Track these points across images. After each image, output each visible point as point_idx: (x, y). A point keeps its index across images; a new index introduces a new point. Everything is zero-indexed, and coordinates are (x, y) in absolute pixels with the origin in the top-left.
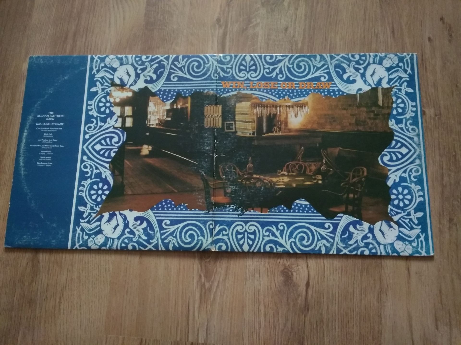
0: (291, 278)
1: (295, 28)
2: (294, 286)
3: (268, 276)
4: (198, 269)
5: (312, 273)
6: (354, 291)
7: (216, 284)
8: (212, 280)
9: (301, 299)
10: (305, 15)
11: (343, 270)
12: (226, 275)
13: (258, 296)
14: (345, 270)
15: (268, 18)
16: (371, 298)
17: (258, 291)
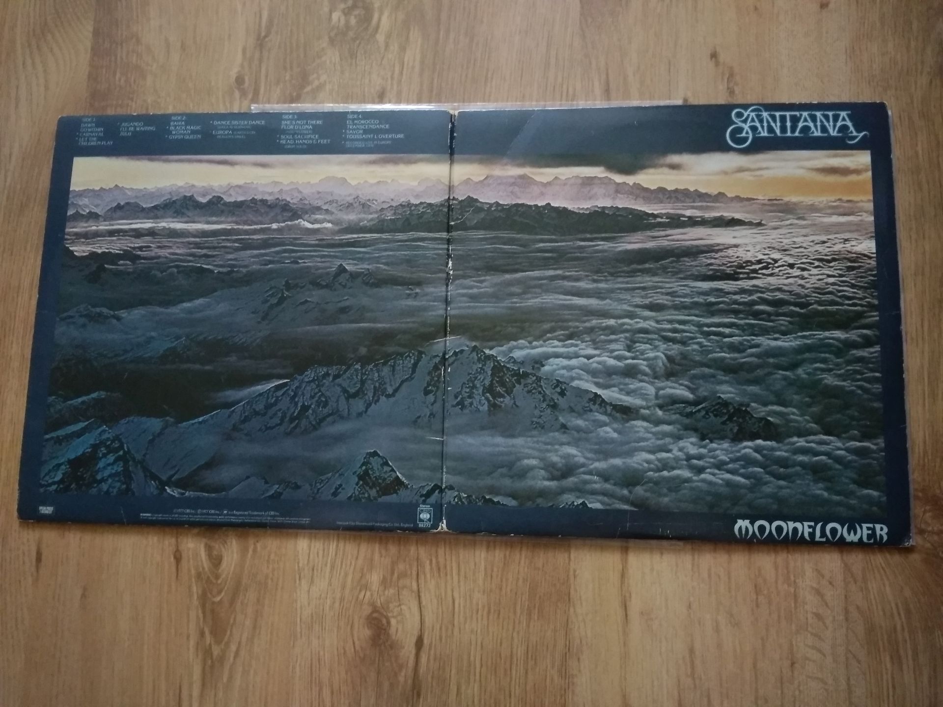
0: (385, 630)
2: (391, 647)
3: (339, 628)
4: (198, 616)
5: (429, 619)
6: (512, 652)
7: (233, 648)
8: (226, 639)
9: (406, 674)
10: (422, 63)
11: (492, 611)
12: (255, 628)
13: (319, 670)
14: (495, 611)
15: (342, 72)
16: (547, 667)
17: (319, 659)
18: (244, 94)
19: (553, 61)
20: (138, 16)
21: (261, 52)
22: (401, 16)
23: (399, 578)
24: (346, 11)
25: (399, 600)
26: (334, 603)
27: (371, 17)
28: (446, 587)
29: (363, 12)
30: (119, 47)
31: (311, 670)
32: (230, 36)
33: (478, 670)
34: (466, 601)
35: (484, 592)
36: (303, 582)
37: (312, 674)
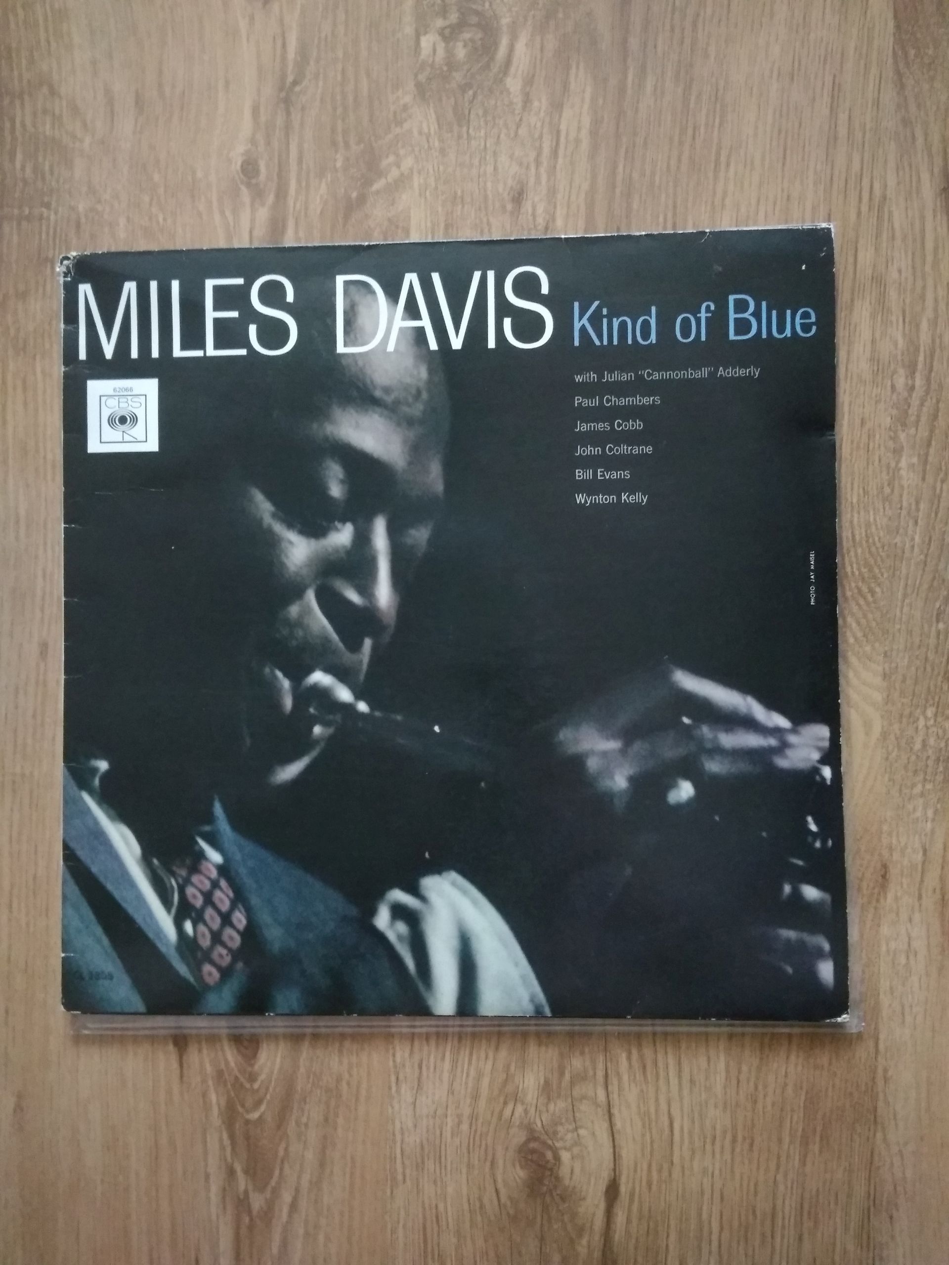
0: (551, 1170)
1: (552, 192)
2: (563, 1199)
3: (470, 1166)
4: (222, 1148)
5: (628, 1153)
6: (774, 1208)
7: (287, 1197)
8: (273, 1183)
9: (589, 1242)
10: (594, 134)
11: (740, 1138)
12: (322, 1165)
13: (438, 1235)
14: (744, 1138)
15: (443, 152)
16: (835, 1231)
17: (437, 1217)
18: (258, 194)
19: (842, 131)
20: (49, 42)
21: (288, 113)
22: (551, 43)
23: (572, 1083)
24: (447, 31)
25: (575, 1121)
26: (460, 1123)
27: (496, 44)
28: (657, 1100)
29: (480, 35)
30: (18, 103)
31: (425, 1235)
32: (227, 83)
33: (715, 1237)
34: (693, 1122)
35: (725, 1108)
36: (404, 1088)
37: (425, 1241)
